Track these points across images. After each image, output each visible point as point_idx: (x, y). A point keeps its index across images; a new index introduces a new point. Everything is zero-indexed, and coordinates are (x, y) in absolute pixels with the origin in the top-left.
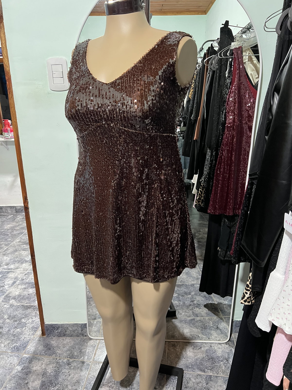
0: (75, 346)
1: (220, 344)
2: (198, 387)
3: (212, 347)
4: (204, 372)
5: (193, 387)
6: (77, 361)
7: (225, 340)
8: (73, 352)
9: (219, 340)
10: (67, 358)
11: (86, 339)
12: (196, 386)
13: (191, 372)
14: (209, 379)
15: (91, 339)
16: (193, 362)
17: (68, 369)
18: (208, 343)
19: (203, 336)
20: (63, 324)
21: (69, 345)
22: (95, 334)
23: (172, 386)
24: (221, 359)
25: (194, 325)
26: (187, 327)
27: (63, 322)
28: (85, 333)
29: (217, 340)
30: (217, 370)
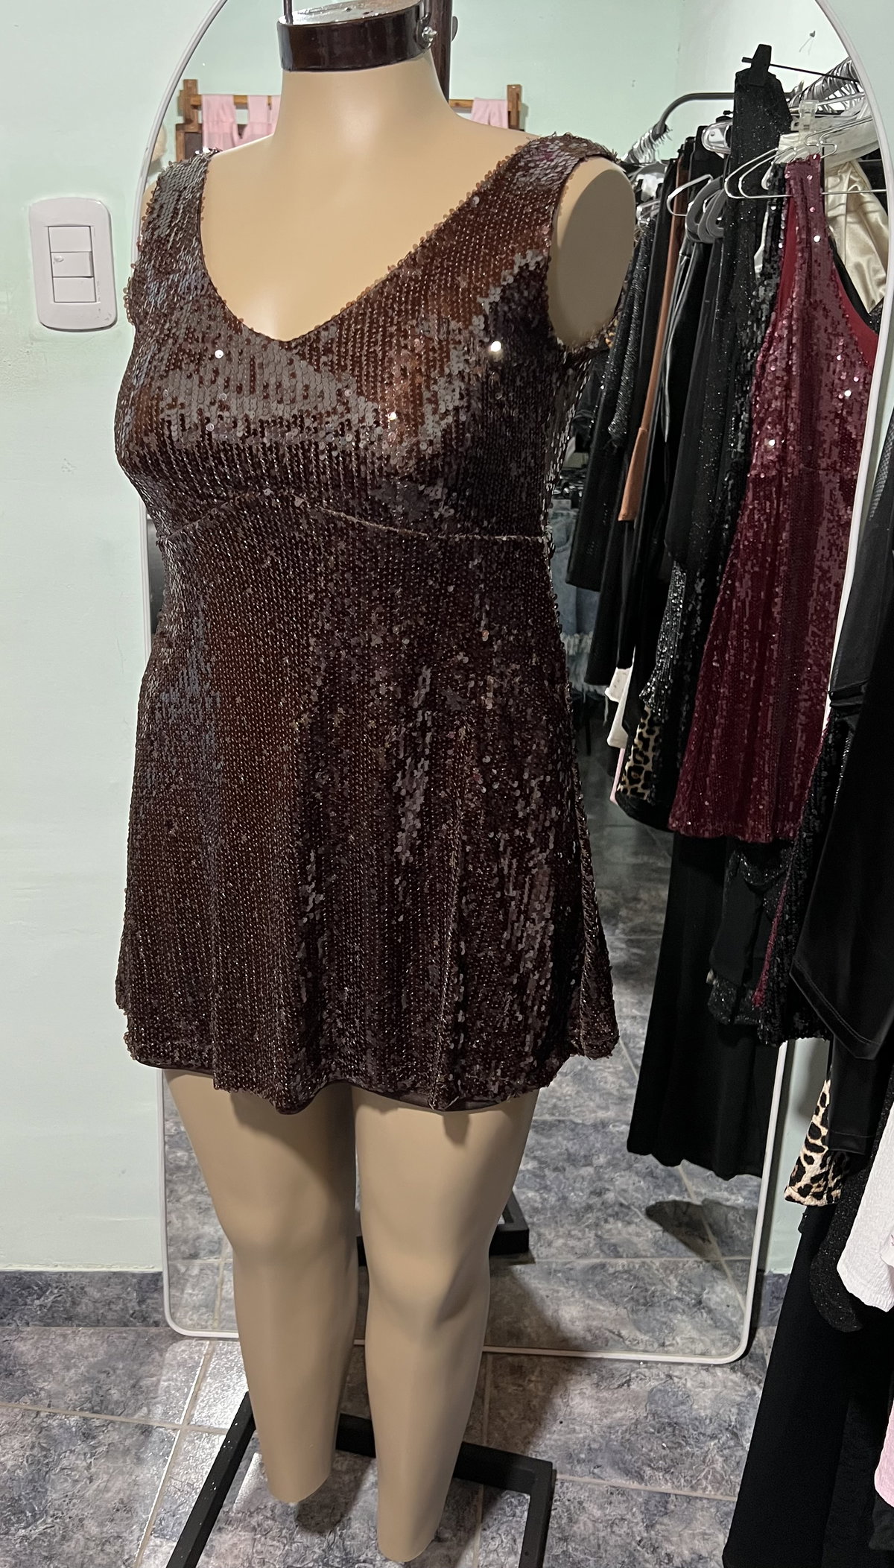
0: (112, 1363)
1: (707, 1367)
2: (613, 1540)
3: (676, 1380)
4: (641, 1478)
5: (592, 1538)
6: (122, 1422)
7: (727, 1355)
8: (105, 1387)
9: (703, 1354)
10: (82, 1410)
11: (158, 1335)
12: (602, 1534)
13: (587, 1479)
14: (659, 1506)
15: (178, 1337)
16: (594, 1440)
17: (85, 1454)
18: (657, 1363)
19: (638, 1334)
20: (66, 1273)
21: (87, 1358)
22: (195, 1317)
23: (507, 1533)
24: (712, 1427)
25: (603, 1288)
26: (573, 1296)
27: (63, 1266)
28: (156, 1310)
29: (693, 1353)
30: (690, 1473)
